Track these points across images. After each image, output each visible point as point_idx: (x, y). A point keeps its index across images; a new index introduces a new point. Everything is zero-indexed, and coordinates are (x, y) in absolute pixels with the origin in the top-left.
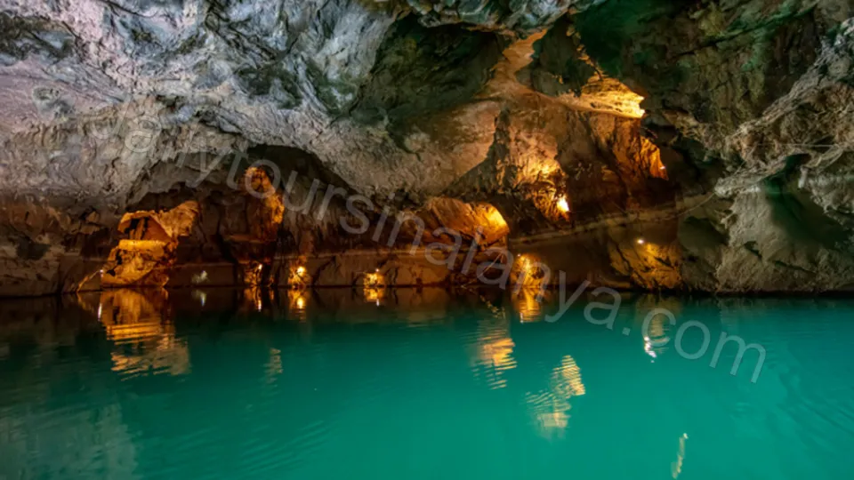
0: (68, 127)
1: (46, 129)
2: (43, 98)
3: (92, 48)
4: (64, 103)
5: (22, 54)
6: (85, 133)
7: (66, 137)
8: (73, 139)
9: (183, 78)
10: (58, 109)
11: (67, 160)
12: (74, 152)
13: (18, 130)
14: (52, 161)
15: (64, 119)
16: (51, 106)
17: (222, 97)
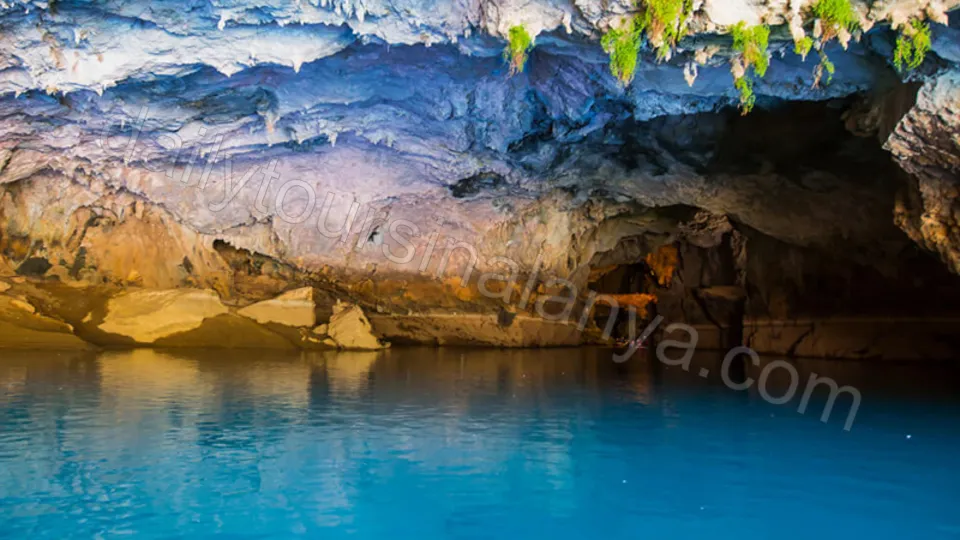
0: (514, 220)
1: (503, 224)
2: (497, 205)
3: (507, 178)
4: (508, 205)
5: (478, 191)
6: (524, 223)
7: (513, 229)
8: (518, 229)
9: (570, 173)
10: (506, 210)
11: (516, 246)
12: (519, 240)
13: (488, 228)
14: (509, 247)
15: (511, 215)
16: (501, 209)
17: (606, 177)
